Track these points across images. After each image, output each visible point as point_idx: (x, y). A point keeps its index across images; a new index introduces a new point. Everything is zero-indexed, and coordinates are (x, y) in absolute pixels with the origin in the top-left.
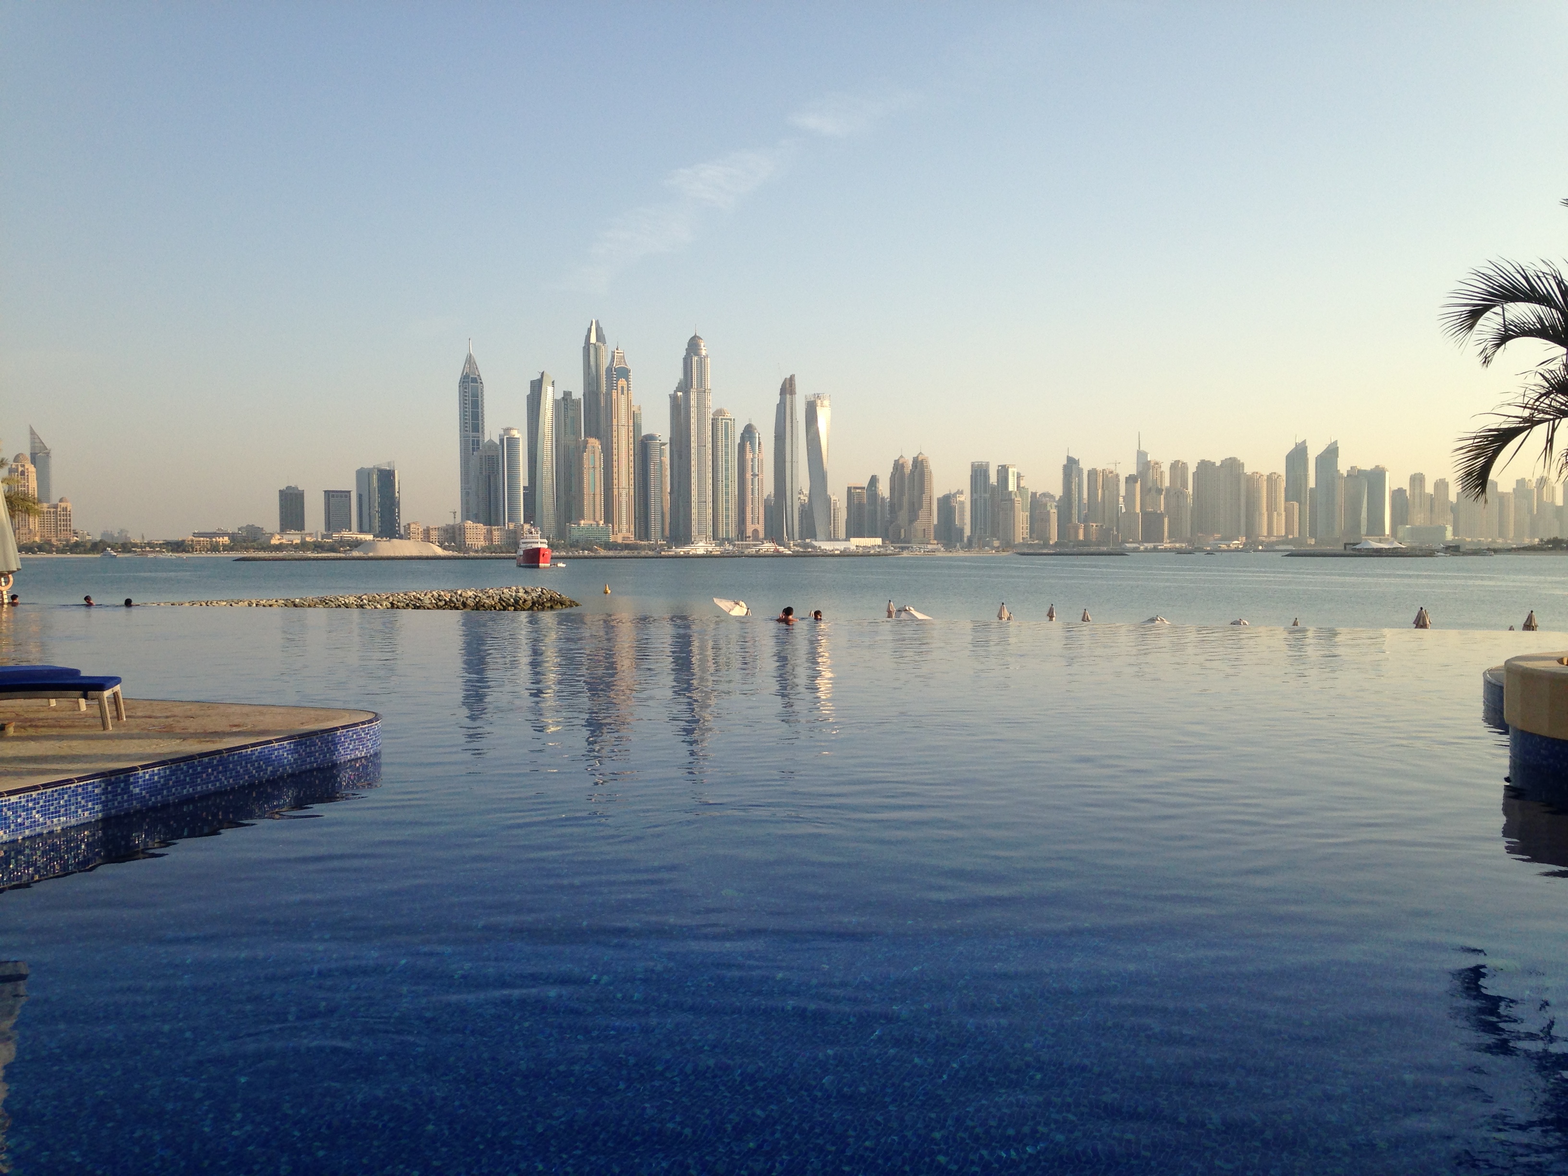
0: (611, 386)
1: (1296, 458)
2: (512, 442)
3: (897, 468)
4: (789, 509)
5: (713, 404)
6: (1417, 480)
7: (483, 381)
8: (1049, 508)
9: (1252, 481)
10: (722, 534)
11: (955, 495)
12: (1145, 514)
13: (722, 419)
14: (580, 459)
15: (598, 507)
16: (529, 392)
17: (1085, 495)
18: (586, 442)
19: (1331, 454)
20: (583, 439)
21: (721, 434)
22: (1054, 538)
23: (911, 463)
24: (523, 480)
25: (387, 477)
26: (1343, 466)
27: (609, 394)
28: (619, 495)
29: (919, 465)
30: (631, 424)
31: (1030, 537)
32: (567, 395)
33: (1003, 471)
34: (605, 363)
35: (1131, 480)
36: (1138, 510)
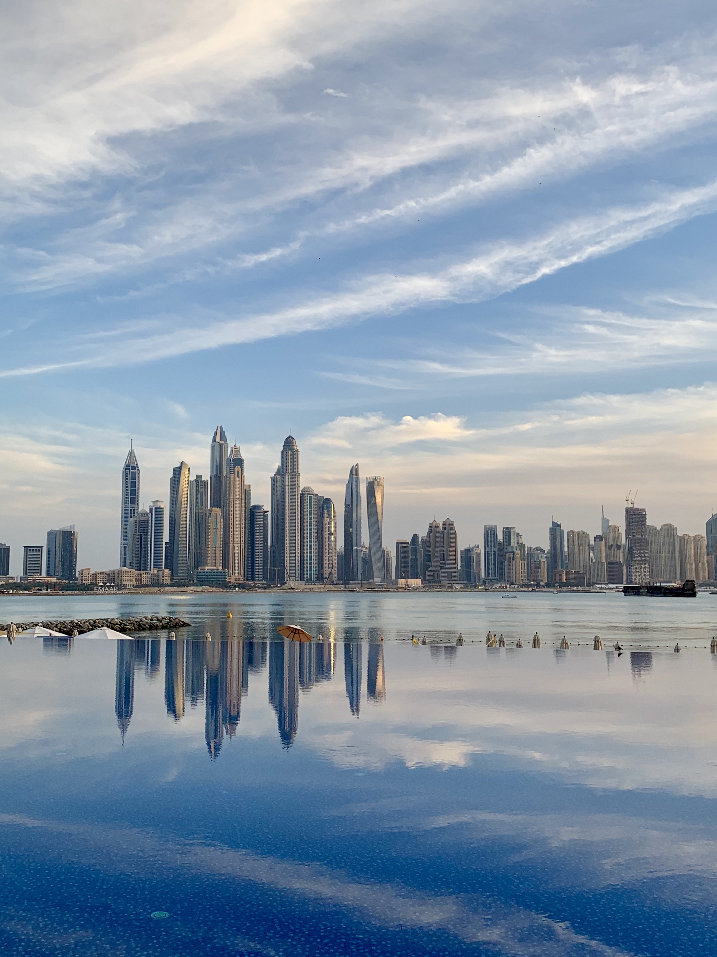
0: (231, 472)
1: (713, 524)
2: (159, 511)
3: (431, 530)
4: (355, 558)
7: (140, 468)
8: (540, 558)
9: (683, 540)
10: (306, 576)
11: (472, 549)
12: (610, 564)
13: (307, 494)
14: (206, 522)
15: (218, 556)
16: (172, 476)
17: (566, 550)
18: (211, 511)
20: (209, 508)
21: (307, 504)
23: (441, 525)
24: (166, 538)
25: (69, 536)
27: (229, 477)
28: (234, 548)
29: (448, 527)
30: (243, 497)
31: (528, 580)
32: (199, 477)
33: (507, 532)
34: (227, 456)
35: (598, 538)
36: (604, 561)
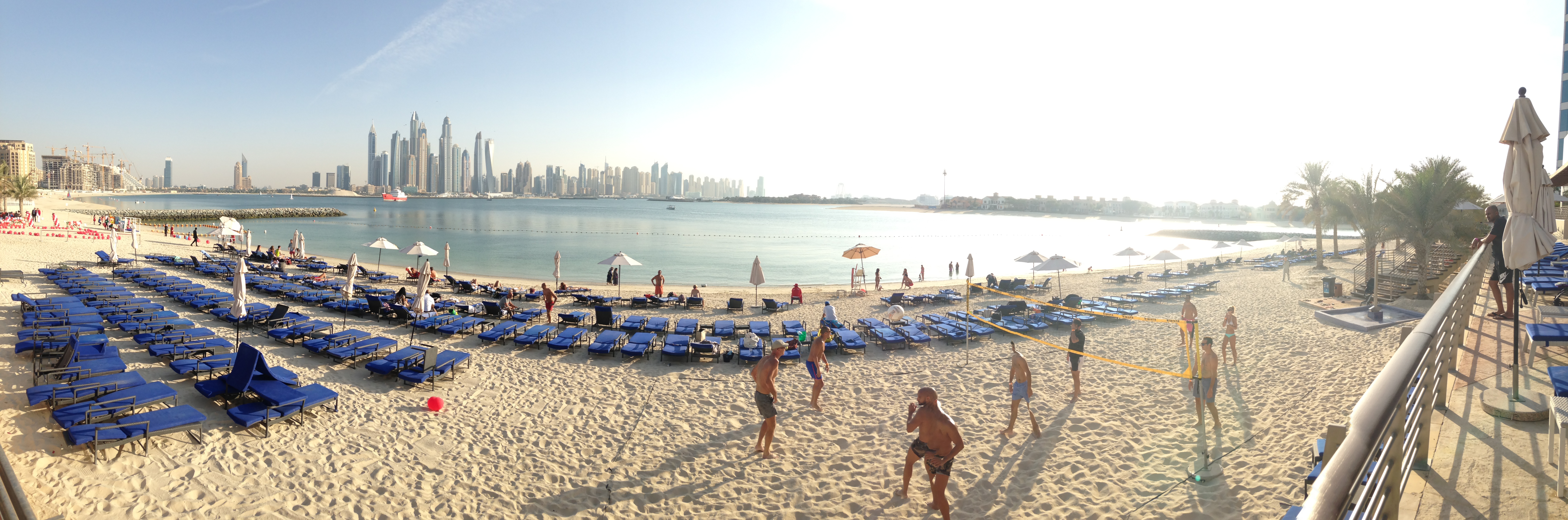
0: (420, 136)
1: (655, 167)
2: (385, 156)
3: (519, 166)
4: (479, 181)
5: (453, 142)
6: (692, 177)
7: (376, 135)
8: (574, 182)
9: (642, 174)
10: (456, 190)
11: (540, 176)
12: (607, 184)
13: (456, 148)
14: (409, 162)
16: (392, 138)
17: (586, 178)
19: (665, 167)
20: (410, 155)
21: (456, 154)
22: (575, 193)
23: (524, 164)
24: (389, 170)
25: (346, 169)
26: (669, 172)
27: (419, 139)
28: (421, 174)
29: (527, 166)
30: (426, 149)
31: (567, 192)
32: (405, 139)
33: (558, 169)
34: (418, 127)
35: (602, 173)
36: (604, 183)
